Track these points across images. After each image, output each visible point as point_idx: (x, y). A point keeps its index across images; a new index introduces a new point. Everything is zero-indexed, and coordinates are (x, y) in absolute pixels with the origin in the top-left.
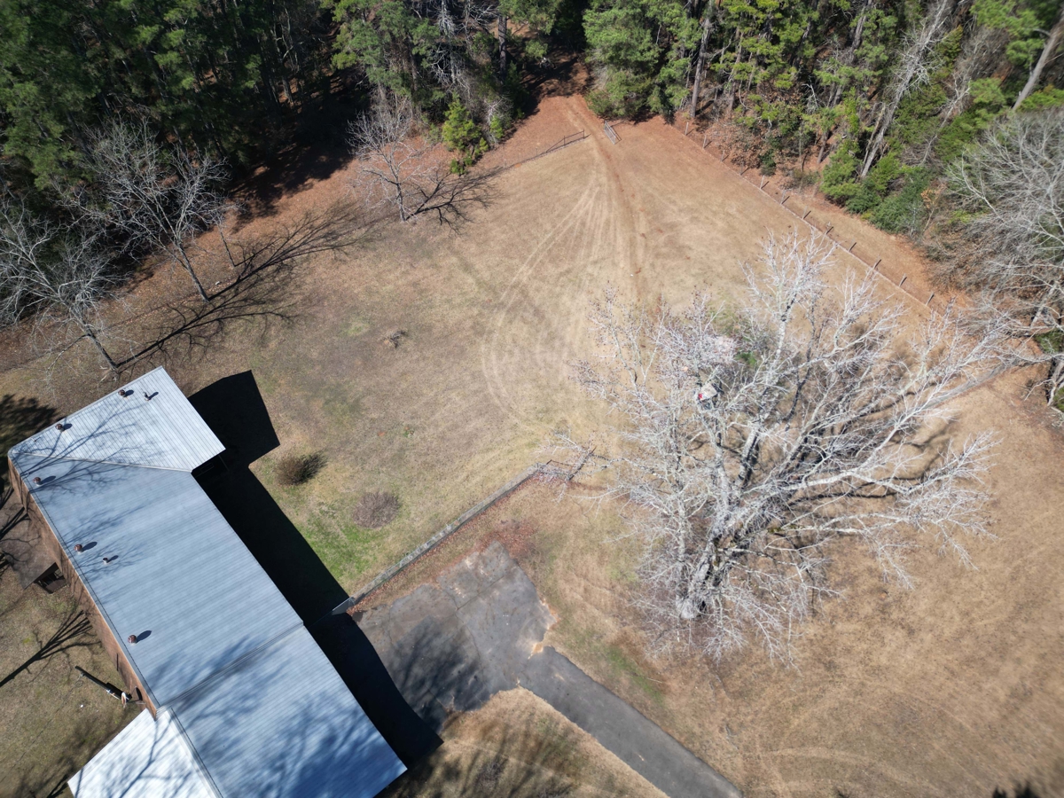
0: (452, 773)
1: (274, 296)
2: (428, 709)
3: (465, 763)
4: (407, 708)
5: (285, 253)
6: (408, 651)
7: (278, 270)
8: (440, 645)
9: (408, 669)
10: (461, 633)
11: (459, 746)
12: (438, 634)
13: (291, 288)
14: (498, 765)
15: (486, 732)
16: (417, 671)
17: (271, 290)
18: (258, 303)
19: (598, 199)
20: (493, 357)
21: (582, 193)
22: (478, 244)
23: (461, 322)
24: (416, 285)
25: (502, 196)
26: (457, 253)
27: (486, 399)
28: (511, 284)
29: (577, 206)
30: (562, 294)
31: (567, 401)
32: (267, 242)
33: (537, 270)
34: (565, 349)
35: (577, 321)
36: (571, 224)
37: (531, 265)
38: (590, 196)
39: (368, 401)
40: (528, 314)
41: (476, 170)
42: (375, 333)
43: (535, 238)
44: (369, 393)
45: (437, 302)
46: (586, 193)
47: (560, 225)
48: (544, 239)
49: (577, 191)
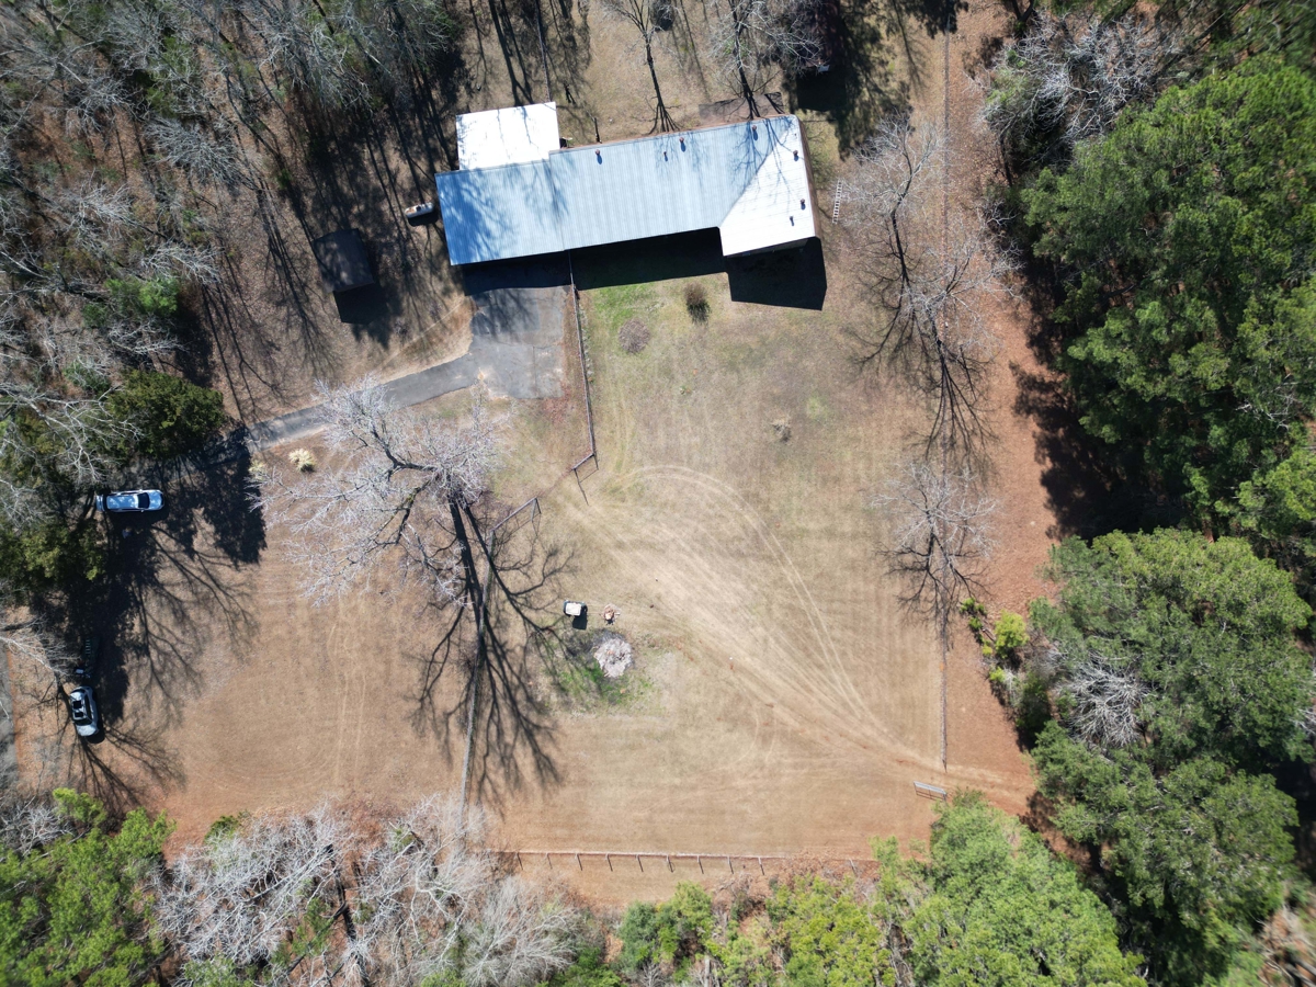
0: (447, 292)
1: (899, 364)
2: (487, 298)
3: (446, 300)
4: (494, 288)
5: (952, 395)
6: (527, 306)
7: (931, 379)
8: (518, 325)
9: (517, 300)
10: (517, 339)
11: (458, 303)
12: (526, 327)
13: (900, 379)
14: (436, 315)
15: (455, 320)
16: (512, 304)
17: (907, 364)
18: (899, 347)
19: (845, 704)
20: (716, 491)
21: (863, 698)
22: (854, 561)
23: (769, 489)
24: (837, 480)
25: (905, 622)
26: (854, 536)
27: (679, 461)
28: (786, 555)
29: (848, 679)
30: (748, 587)
31: (640, 515)
32: (979, 386)
33: (788, 586)
34: (688, 549)
35: (710, 577)
36: (827, 656)
37: (799, 587)
38: (854, 701)
39: (733, 378)
40: (743, 546)
41: (960, 623)
42: (800, 418)
43: (829, 612)
44: (741, 383)
45: (804, 484)
46: (859, 700)
47: (832, 645)
48: (823, 619)
49: (868, 694)
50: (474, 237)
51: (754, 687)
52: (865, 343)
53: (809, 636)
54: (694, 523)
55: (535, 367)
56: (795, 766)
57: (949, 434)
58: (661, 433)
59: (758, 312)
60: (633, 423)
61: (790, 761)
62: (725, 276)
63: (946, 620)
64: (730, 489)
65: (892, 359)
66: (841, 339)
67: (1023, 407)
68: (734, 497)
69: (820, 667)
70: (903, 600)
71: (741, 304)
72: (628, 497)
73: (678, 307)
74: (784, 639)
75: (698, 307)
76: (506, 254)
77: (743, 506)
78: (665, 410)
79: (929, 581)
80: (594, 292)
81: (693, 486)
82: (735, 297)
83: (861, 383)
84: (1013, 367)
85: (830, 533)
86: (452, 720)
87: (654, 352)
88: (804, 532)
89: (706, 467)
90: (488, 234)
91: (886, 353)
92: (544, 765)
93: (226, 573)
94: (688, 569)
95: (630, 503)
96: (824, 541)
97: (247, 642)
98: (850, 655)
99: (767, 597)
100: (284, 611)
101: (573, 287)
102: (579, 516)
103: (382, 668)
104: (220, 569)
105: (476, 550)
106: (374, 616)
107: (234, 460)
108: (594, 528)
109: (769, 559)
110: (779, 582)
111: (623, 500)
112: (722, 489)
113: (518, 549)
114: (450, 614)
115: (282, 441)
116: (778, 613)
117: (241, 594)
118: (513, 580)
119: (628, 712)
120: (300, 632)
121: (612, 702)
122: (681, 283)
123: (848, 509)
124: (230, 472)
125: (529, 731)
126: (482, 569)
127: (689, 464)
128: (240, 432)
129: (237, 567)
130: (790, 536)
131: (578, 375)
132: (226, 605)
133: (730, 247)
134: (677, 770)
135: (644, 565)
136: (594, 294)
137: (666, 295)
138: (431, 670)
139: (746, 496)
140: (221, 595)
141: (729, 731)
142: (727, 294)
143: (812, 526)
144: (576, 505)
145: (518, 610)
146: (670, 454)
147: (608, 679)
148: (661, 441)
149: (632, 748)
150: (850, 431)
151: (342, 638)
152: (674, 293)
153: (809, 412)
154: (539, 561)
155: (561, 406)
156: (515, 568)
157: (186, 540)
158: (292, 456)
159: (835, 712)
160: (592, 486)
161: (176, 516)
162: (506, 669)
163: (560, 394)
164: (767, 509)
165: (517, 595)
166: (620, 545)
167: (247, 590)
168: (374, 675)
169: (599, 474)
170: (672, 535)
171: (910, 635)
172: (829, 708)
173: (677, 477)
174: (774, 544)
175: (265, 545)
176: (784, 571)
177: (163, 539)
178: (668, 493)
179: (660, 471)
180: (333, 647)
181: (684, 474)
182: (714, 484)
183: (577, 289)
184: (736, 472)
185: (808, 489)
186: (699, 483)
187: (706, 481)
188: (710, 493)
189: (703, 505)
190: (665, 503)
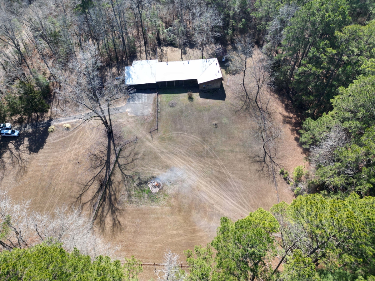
2: (133, 95)
5: (264, 119)
6: (143, 97)
10: (139, 103)
12: (142, 101)
42: (221, 122)
51: (206, 197)
52: (237, 107)
53: (226, 181)
55: (143, 109)
60: (170, 122)
62: (198, 93)
64: (199, 139)
66: (231, 107)
69: (231, 191)
73: (186, 98)
74: (217, 182)
80: (163, 95)
81: (187, 138)
82: (201, 97)
83: (236, 115)
85: (232, 151)
87: (178, 107)
89: (192, 133)
91: (243, 110)
95: (167, 141)
96: (230, 153)
99: (211, 168)
100: (43, 167)
102: (150, 144)
105: (112, 152)
108: (154, 147)
109: (212, 158)
110: (215, 164)
111: (165, 141)
112: (197, 139)
115: (62, 123)
116: (215, 173)
120: (45, 174)
123: (237, 145)
127: (187, 132)
130: (218, 151)
131: (156, 111)
139: (204, 141)
141: (197, 213)
143: (226, 149)
144: (149, 141)
146: (181, 130)
148: (178, 126)
150: (236, 126)
152: (185, 96)
153: (223, 121)
155: (149, 117)
158: (64, 125)
164: (211, 144)
169: (158, 134)
173: (182, 135)
174: (213, 153)
176: (217, 161)
178: (180, 139)
179: (178, 134)
181: (185, 134)
182: (194, 137)
183: (158, 94)
184: (201, 134)
185: (224, 139)
186: (189, 137)
187: (192, 137)
188: (193, 140)
189: (190, 142)
190: (178, 142)
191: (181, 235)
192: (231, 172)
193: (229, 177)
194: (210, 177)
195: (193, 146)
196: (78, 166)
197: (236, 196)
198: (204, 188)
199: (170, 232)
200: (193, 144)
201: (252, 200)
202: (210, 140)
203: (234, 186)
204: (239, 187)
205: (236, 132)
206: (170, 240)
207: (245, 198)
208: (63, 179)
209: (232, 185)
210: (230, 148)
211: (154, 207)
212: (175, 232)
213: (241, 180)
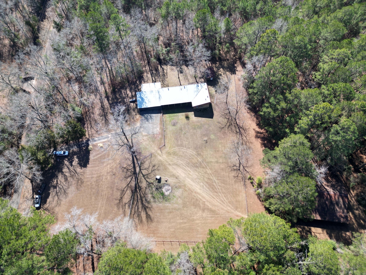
0: (136, 114)
1: (230, 129)
2: (144, 116)
3: (136, 116)
4: (146, 114)
5: (241, 135)
6: (152, 117)
7: (237, 131)
8: (150, 121)
9: (150, 116)
10: (150, 123)
11: (138, 116)
12: (152, 121)
13: (230, 131)
14: (133, 118)
15: (137, 119)
16: (149, 117)
17: (231, 129)
18: (229, 126)
19: (222, 201)
20: (191, 153)
21: (227, 200)
22: (223, 168)
23: (203, 153)
24: (218, 151)
25: (235, 182)
26: (223, 163)
27: (183, 147)
28: (207, 167)
29: (223, 195)
30: (199, 174)
31: (174, 158)
32: (247, 133)
33: (208, 174)
34: (185, 165)
35: (190, 172)
36: (218, 190)
37: (211, 174)
38: (224, 200)
39: (195, 131)
40: (197, 165)
41: (248, 182)
42: (210, 138)
43: (218, 179)
44: (196, 132)
45: (211, 152)
46: (226, 200)
47: (219, 187)
48: (216, 181)
49: (228, 199)
50: (143, 103)
51: (200, 197)
52: (222, 125)
53: (213, 185)
54: (186, 160)
55: (153, 128)
56: (211, 217)
57: (241, 142)
58: (179, 141)
59: (200, 119)
60: (173, 139)
61: (210, 216)
62: (193, 112)
63: (245, 181)
64: (195, 153)
65: (228, 128)
66: (217, 124)
67: (257, 137)
68: (196, 154)
69: (216, 192)
70: (234, 177)
71: (196, 117)
72: (172, 154)
73: (184, 118)
74: (207, 186)
75: (187, 117)
76: (149, 106)
77: (197, 156)
78: (180, 137)
79: (240, 172)
80: (166, 115)
81: (186, 152)
82: (195, 116)
83: (222, 132)
84: (254, 129)
85: (217, 162)
86: (127, 205)
87: (178, 126)
88: (211, 162)
89: (189, 148)
90: (146, 103)
91: (227, 127)
92: (148, 217)
93: (79, 170)
94: (185, 170)
95: (172, 155)
96: (216, 164)
97: (80, 186)
98: (223, 190)
99: (203, 176)
100: (90, 178)
101: (162, 114)
102: (161, 158)
103: (111, 192)
104: (78, 169)
105: (136, 165)
106: (111, 180)
107: (85, 146)
108: (164, 161)
109: (203, 168)
110: (206, 173)
111: (171, 155)
112: (193, 152)
113: (146, 165)
114: (129, 179)
115: (97, 142)
116: (206, 180)
117: (81, 175)
118: (144, 172)
119: (170, 203)
120: (93, 183)
121: (166, 201)
122: (184, 114)
123: (221, 157)
124: (84, 148)
125: (145, 208)
126: (138, 169)
127: (185, 147)
128: (88, 140)
129: (81, 168)
130: (208, 162)
131: (162, 130)
132: (77, 177)
133: (193, 105)
134: (182, 218)
135: (175, 169)
136: (167, 116)
137: (181, 116)
138: (123, 192)
139: (198, 154)
140: (76, 175)
141: (195, 208)
142: (194, 116)
143: (213, 160)
144: (160, 156)
145: (145, 179)
146: (182, 145)
147: (165, 195)
148: (179, 143)
149: (171, 212)
150: (220, 141)
151: (103, 185)
152: (183, 115)
153: (211, 137)
154: (151, 168)
155: (158, 136)
156: (145, 169)
157: (71, 163)
158: (99, 145)
159: (220, 203)
160: (164, 152)
161: (70, 158)
162: (141, 193)
163: (158, 133)
164: (203, 157)
165: (145, 175)
166: (170, 164)
167: (82, 174)
168: (109, 194)
169: (166, 149)
170: (182, 162)
171: (237, 185)
172: (219, 202)
173: (183, 150)
174: (205, 164)
175: (89, 164)
176: (207, 170)
177: (66, 162)
178: (181, 153)
179: (179, 149)
180: (100, 187)
181: (184, 149)
182: (191, 152)
183: (163, 114)
184: (196, 149)
185: (212, 153)
186: (188, 151)
187: (189, 151)
188: (190, 154)
189: (188, 156)
190: (180, 156)
191: (185, 223)
192: (217, 179)
193: (215, 182)
194: (202, 182)
195: (190, 159)
196: (113, 177)
197: (219, 196)
198: (199, 191)
199: (179, 221)
200: (190, 157)
201: (229, 198)
202: (202, 154)
203: (218, 189)
204: (221, 189)
205: (220, 146)
206: (179, 226)
207: (225, 197)
208: (106, 187)
209: (217, 188)
210: (216, 160)
211: (167, 205)
212: (181, 221)
213: (223, 184)
